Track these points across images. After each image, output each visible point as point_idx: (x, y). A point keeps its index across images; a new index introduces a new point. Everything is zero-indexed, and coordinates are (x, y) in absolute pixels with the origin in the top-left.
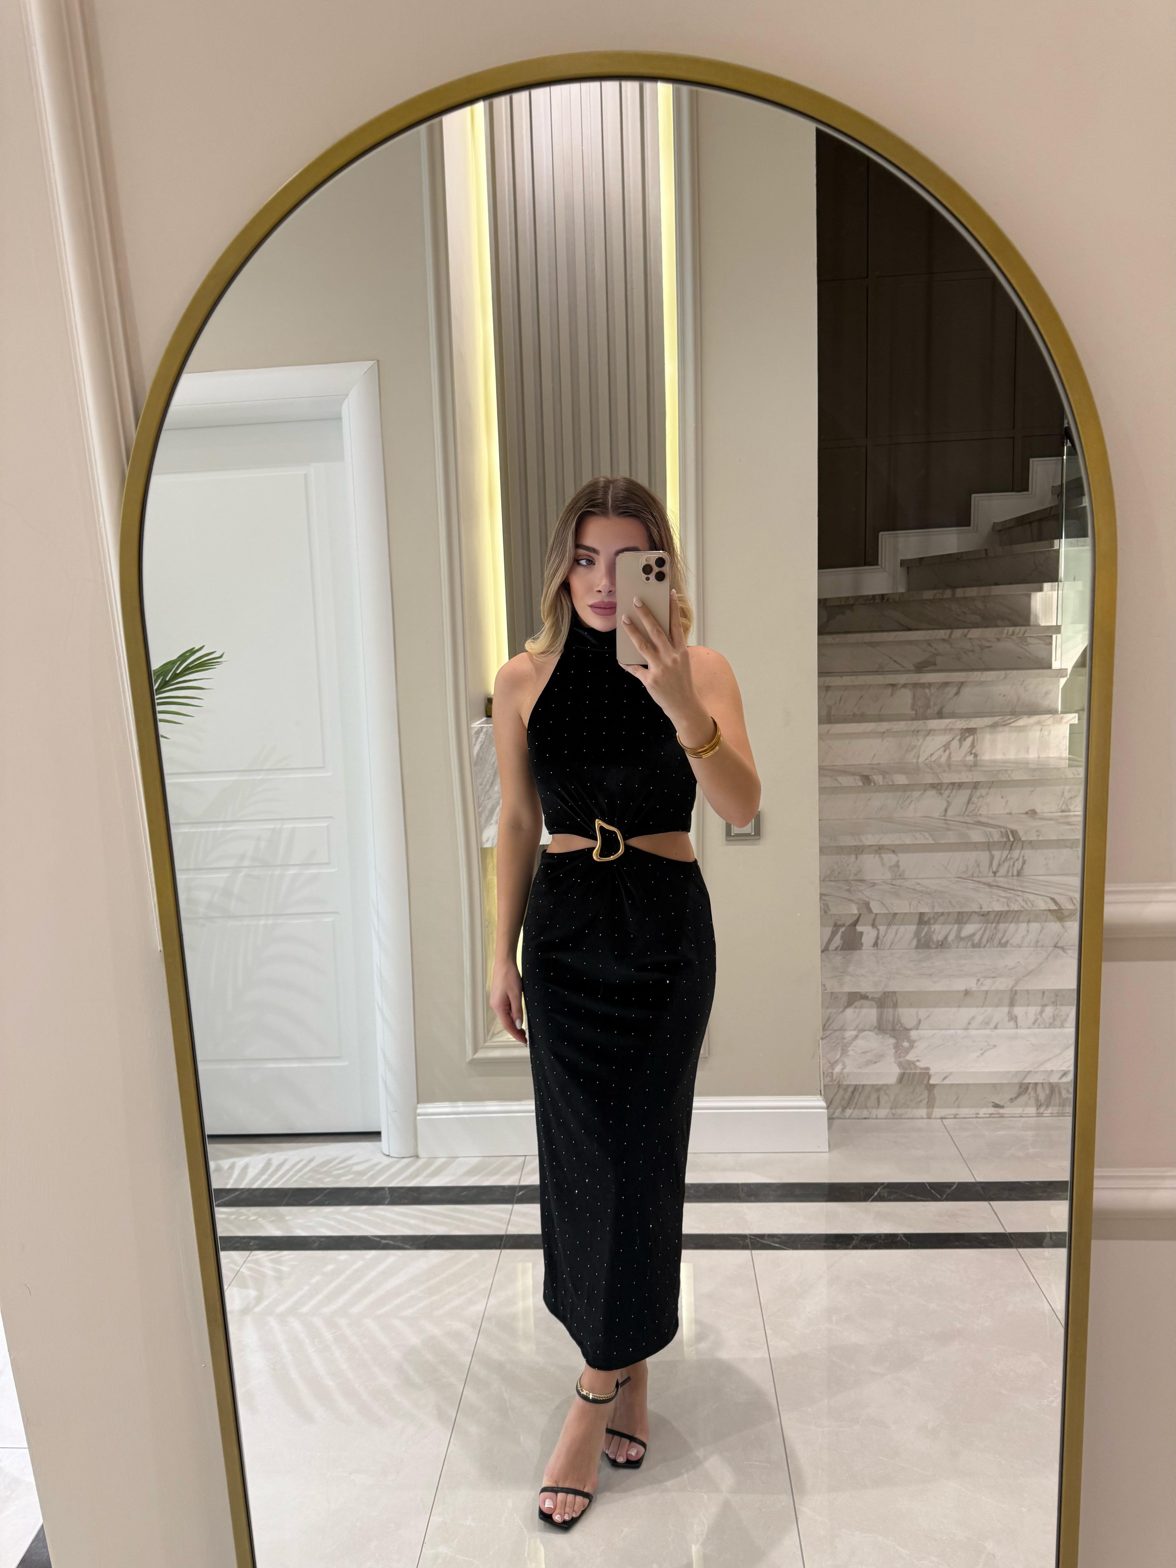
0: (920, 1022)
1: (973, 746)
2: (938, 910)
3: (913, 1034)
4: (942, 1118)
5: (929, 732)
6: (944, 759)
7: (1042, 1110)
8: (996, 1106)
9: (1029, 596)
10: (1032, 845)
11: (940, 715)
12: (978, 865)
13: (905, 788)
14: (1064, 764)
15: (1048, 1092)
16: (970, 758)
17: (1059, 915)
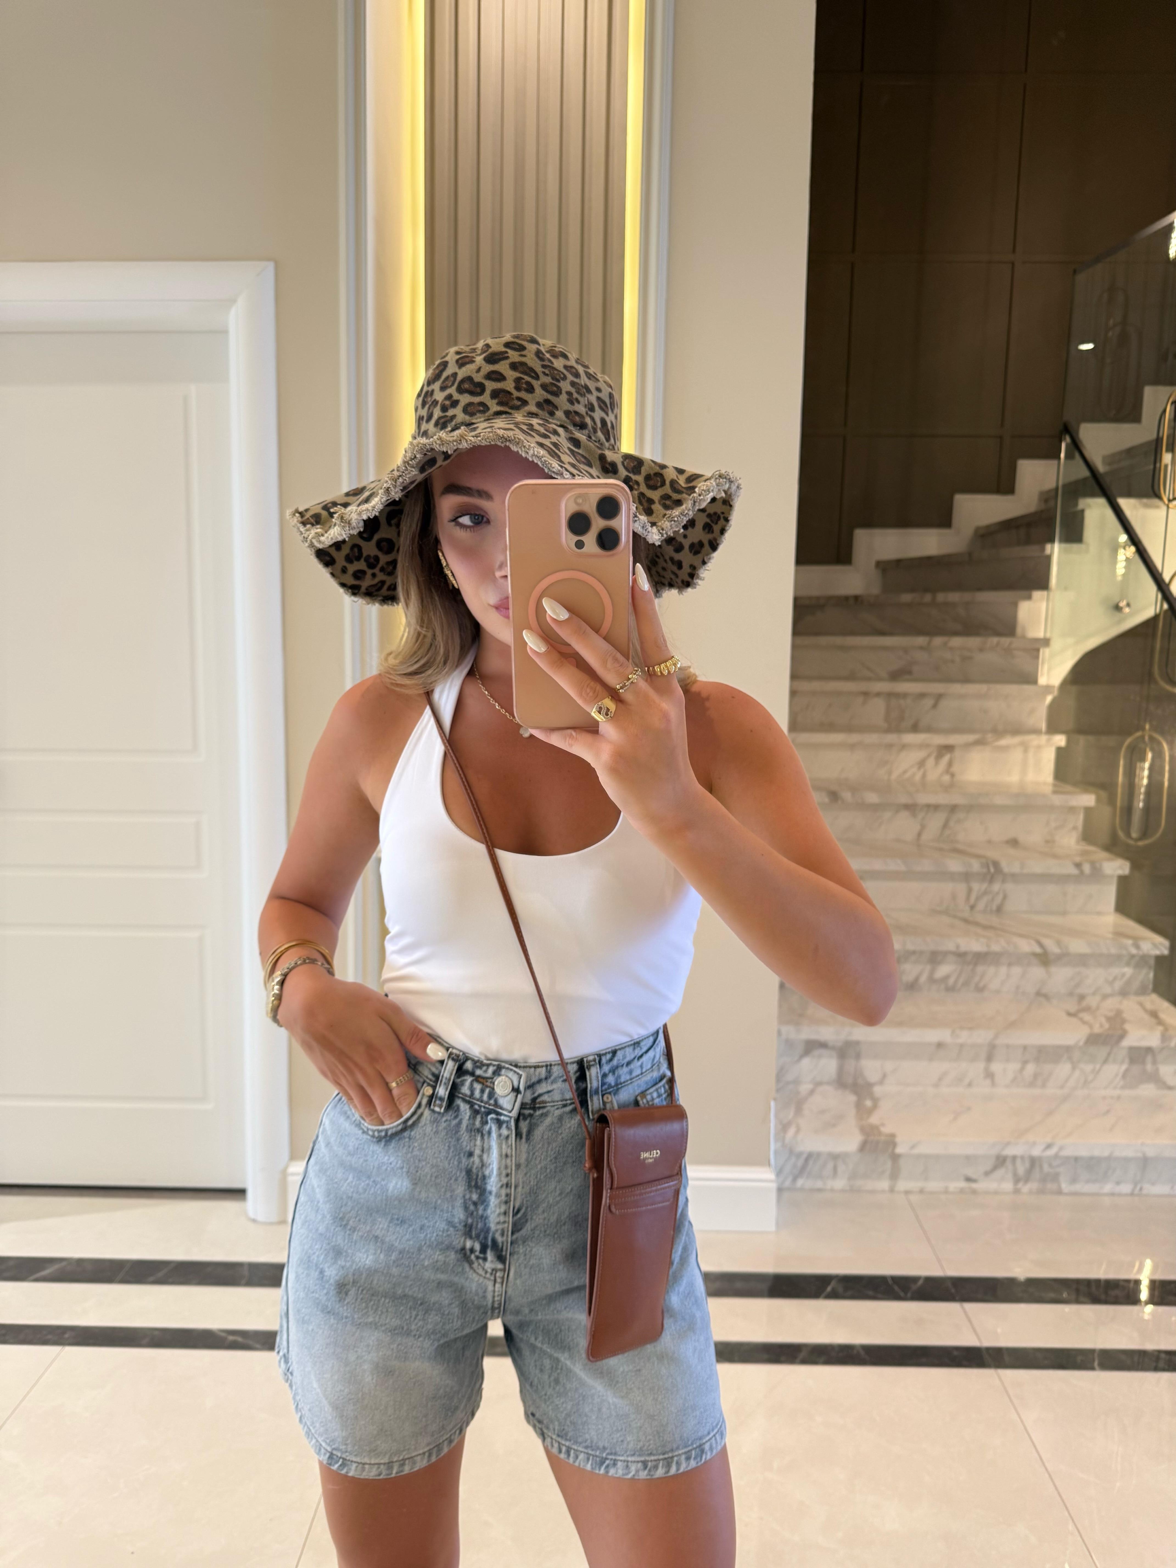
0: (884, 1076)
1: (950, 764)
2: (910, 947)
3: (877, 1090)
4: (907, 1193)
5: (904, 747)
6: (918, 777)
7: (1020, 1185)
8: (968, 1179)
9: (1015, 605)
10: (1015, 878)
11: (915, 728)
12: (954, 897)
13: (876, 808)
14: (1048, 789)
15: (1027, 1165)
16: (946, 778)
17: (1044, 959)
